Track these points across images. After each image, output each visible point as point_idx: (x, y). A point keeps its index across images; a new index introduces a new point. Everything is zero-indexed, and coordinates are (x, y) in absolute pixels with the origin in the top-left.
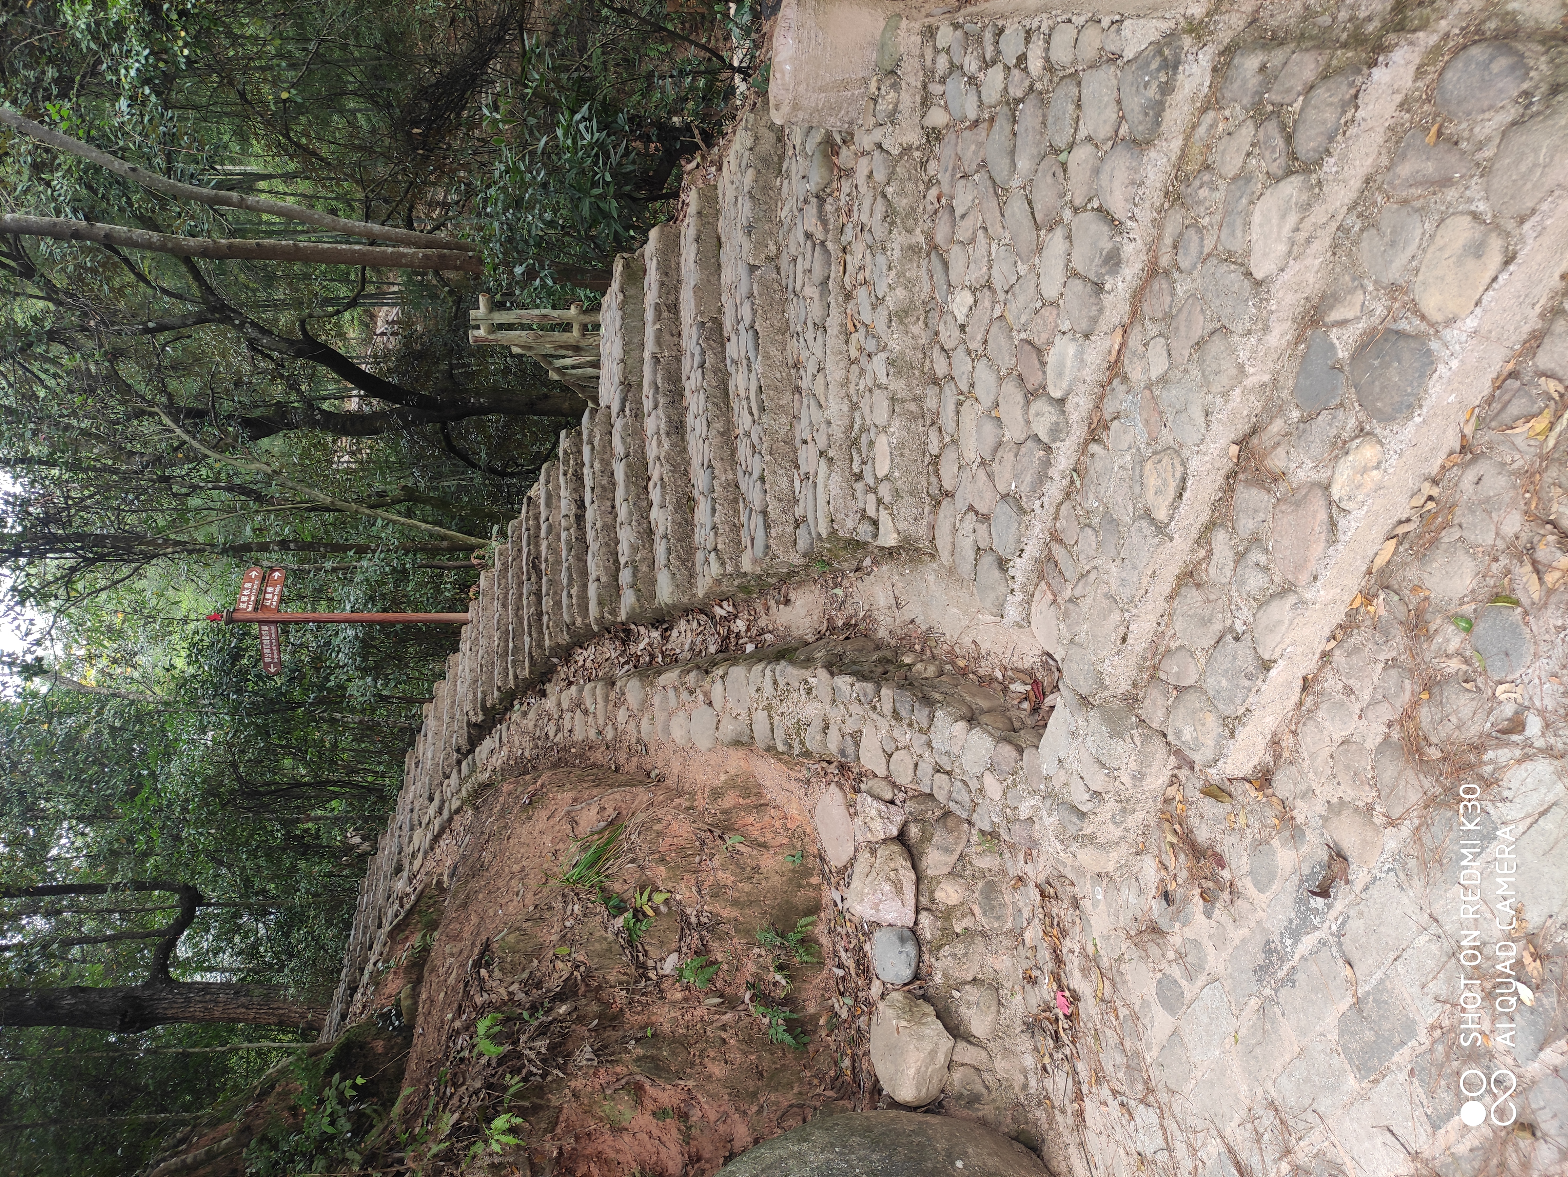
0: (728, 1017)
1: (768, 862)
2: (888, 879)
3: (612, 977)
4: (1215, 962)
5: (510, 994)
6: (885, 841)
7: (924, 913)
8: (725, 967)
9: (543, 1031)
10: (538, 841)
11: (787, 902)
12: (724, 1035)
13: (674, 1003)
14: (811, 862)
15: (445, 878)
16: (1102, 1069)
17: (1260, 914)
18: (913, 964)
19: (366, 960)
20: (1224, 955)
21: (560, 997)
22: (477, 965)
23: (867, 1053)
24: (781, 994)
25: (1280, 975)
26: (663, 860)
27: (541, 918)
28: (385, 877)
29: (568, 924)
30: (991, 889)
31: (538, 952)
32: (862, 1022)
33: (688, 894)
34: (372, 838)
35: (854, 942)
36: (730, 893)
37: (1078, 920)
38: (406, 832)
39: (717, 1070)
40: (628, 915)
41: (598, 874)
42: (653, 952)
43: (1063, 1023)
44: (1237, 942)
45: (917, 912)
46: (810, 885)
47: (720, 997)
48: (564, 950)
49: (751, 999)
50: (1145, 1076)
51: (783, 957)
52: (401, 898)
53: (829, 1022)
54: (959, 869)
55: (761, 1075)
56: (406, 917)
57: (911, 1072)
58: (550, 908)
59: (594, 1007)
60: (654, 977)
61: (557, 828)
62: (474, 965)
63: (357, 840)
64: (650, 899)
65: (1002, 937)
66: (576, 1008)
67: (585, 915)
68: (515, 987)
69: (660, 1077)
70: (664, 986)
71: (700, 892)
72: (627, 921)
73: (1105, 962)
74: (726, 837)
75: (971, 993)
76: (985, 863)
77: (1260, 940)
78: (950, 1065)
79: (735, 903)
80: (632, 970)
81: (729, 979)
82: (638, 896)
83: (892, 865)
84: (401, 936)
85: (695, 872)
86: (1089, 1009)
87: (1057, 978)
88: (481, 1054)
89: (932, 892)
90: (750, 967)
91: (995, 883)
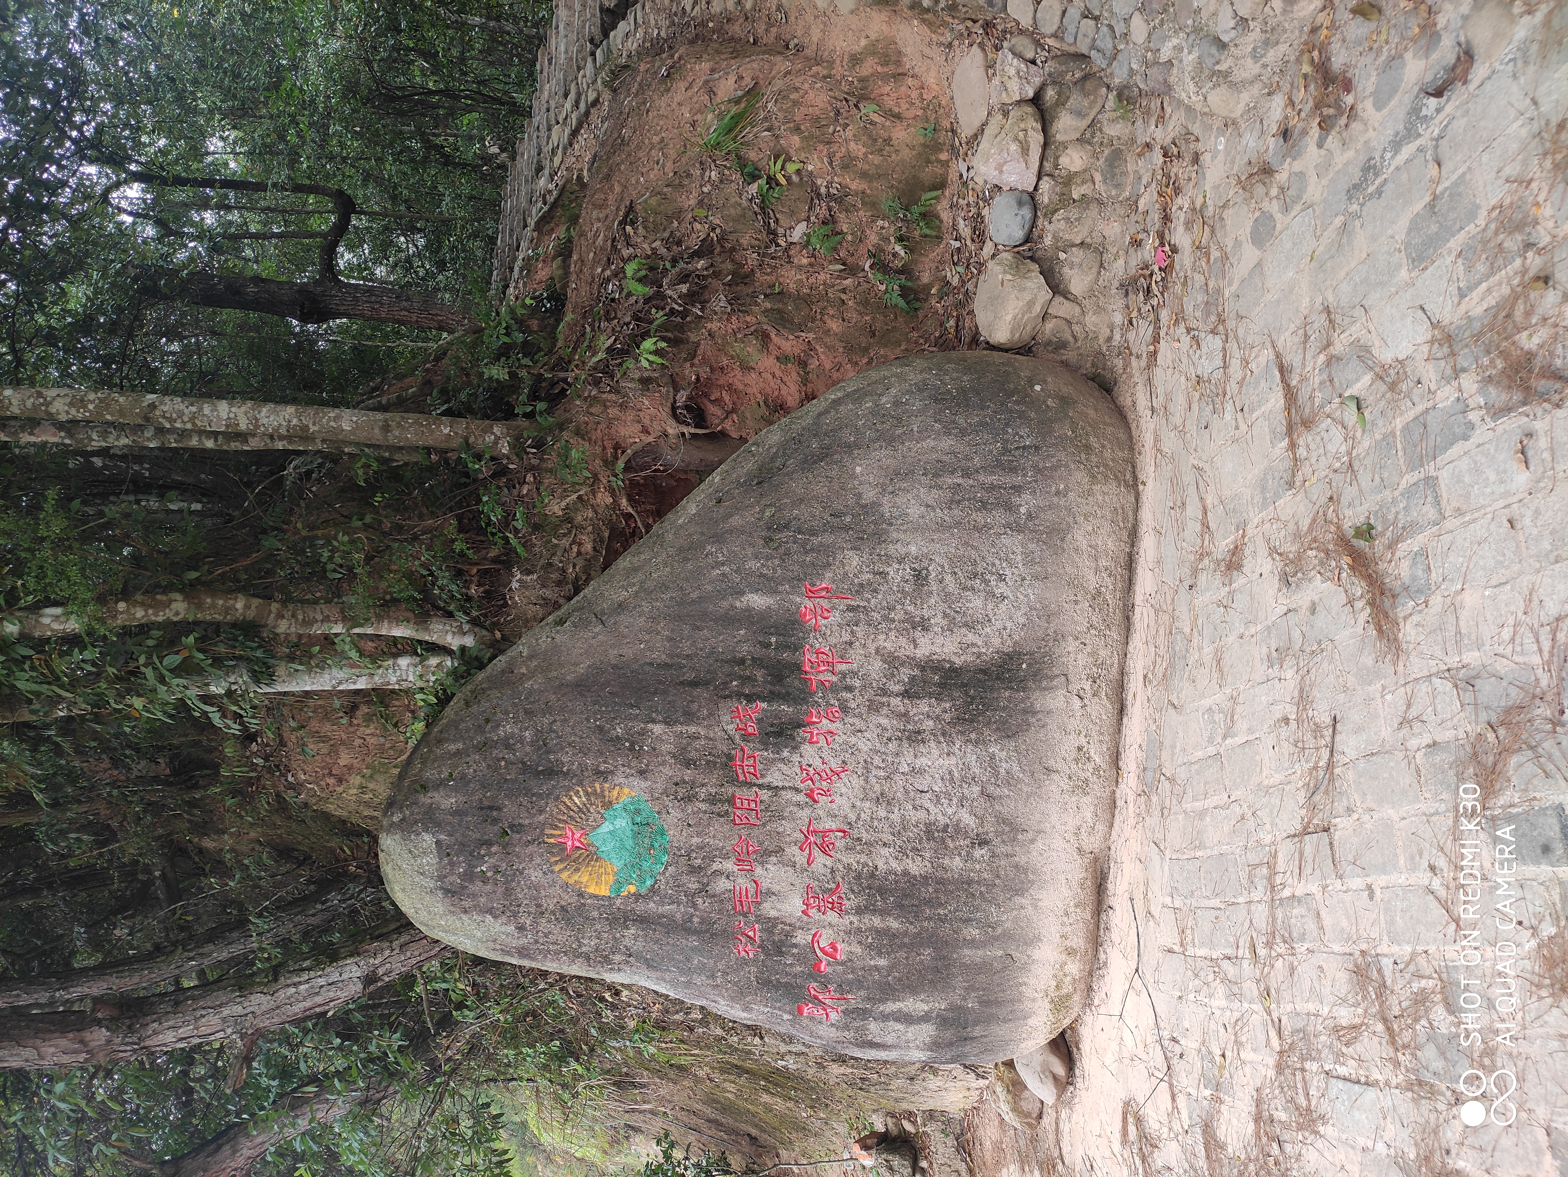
0: (848, 282)
1: (900, 134)
2: (1016, 139)
3: (745, 242)
4: (1314, 190)
5: (652, 249)
6: (1019, 103)
7: (1046, 178)
8: (850, 238)
9: (684, 278)
10: (677, 113)
11: (914, 177)
12: (844, 297)
13: (800, 268)
14: (942, 137)
15: (585, 173)
16: (1183, 311)
17: (1371, 133)
18: (1027, 227)
19: (515, 259)
20: (1324, 182)
21: (697, 254)
22: (624, 223)
23: (971, 312)
24: (898, 264)
25: (1371, 189)
26: (797, 129)
27: (681, 185)
28: (527, 181)
29: (705, 190)
30: (1116, 157)
31: (678, 214)
32: (970, 286)
33: (819, 165)
34: (509, 146)
35: (974, 210)
36: (860, 165)
37: (1194, 175)
38: (543, 133)
39: (835, 326)
40: (763, 182)
41: (734, 139)
42: (784, 221)
43: (1157, 277)
44: (1340, 166)
45: (1039, 178)
46: (939, 161)
47: (844, 264)
48: (702, 213)
49: (871, 267)
50: (1220, 309)
51: (904, 229)
52: (544, 196)
53: (939, 290)
54: (1088, 135)
55: (873, 335)
56: (550, 209)
57: (1009, 318)
58: (689, 175)
59: (729, 266)
60: (783, 244)
61: (695, 99)
62: (620, 223)
63: (495, 150)
64: (783, 168)
65: (1117, 206)
66: (712, 265)
67: (721, 181)
68: (657, 244)
69: (784, 327)
70: (792, 252)
71: (831, 163)
72: (760, 188)
73: (1210, 211)
74: (861, 106)
75: (1077, 255)
76: (1114, 130)
77: (1363, 158)
78: (1045, 316)
79: (864, 175)
80: (764, 236)
81: (851, 249)
82: (772, 163)
83: (1022, 126)
84: (547, 227)
85: (828, 143)
86: (1185, 260)
87: (1161, 236)
88: (629, 294)
89: (1057, 158)
90: (873, 239)
91: (1121, 151)
